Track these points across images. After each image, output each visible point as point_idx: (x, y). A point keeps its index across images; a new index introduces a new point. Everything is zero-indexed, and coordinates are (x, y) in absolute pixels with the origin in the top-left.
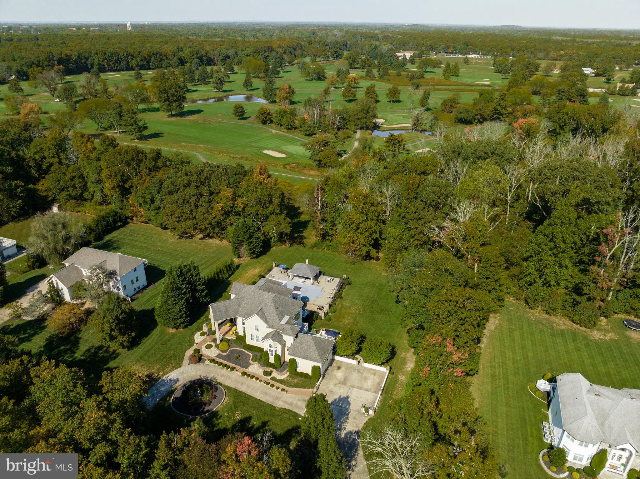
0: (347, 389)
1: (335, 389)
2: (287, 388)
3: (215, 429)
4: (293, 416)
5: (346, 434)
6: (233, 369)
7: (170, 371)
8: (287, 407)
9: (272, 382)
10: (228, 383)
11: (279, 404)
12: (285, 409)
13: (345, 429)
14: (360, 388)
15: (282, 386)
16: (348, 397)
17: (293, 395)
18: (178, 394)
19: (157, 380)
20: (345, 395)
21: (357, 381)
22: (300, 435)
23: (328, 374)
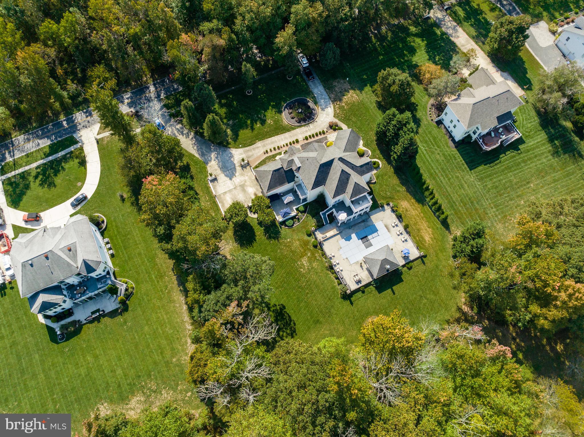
0: (236, 184)
1: (242, 178)
2: (267, 155)
3: (270, 107)
4: (245, 144)
5: (211, 158)
6: (306, 138)
7: (335, 110)
8: (254, 146)
9: (278, 151)
10: (298, 130)
11: (259, 144)
12: (253, 144)
13: (215, 160)
14: (230, 191)
15: (270, 154)
16: (231, 179)
17: (259, 154)
18: (311, 104)
19: (332, 101)
20: (233, 179)
21: (236, 193)
22: (231, 138)
23: (256, 185)
